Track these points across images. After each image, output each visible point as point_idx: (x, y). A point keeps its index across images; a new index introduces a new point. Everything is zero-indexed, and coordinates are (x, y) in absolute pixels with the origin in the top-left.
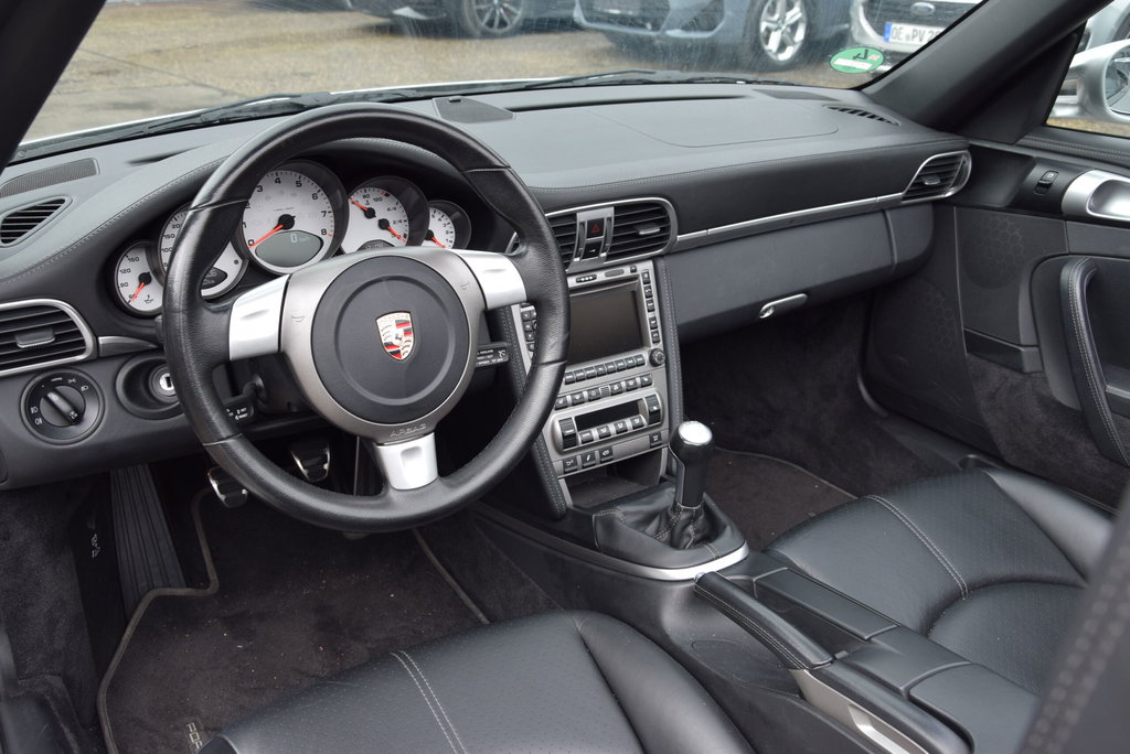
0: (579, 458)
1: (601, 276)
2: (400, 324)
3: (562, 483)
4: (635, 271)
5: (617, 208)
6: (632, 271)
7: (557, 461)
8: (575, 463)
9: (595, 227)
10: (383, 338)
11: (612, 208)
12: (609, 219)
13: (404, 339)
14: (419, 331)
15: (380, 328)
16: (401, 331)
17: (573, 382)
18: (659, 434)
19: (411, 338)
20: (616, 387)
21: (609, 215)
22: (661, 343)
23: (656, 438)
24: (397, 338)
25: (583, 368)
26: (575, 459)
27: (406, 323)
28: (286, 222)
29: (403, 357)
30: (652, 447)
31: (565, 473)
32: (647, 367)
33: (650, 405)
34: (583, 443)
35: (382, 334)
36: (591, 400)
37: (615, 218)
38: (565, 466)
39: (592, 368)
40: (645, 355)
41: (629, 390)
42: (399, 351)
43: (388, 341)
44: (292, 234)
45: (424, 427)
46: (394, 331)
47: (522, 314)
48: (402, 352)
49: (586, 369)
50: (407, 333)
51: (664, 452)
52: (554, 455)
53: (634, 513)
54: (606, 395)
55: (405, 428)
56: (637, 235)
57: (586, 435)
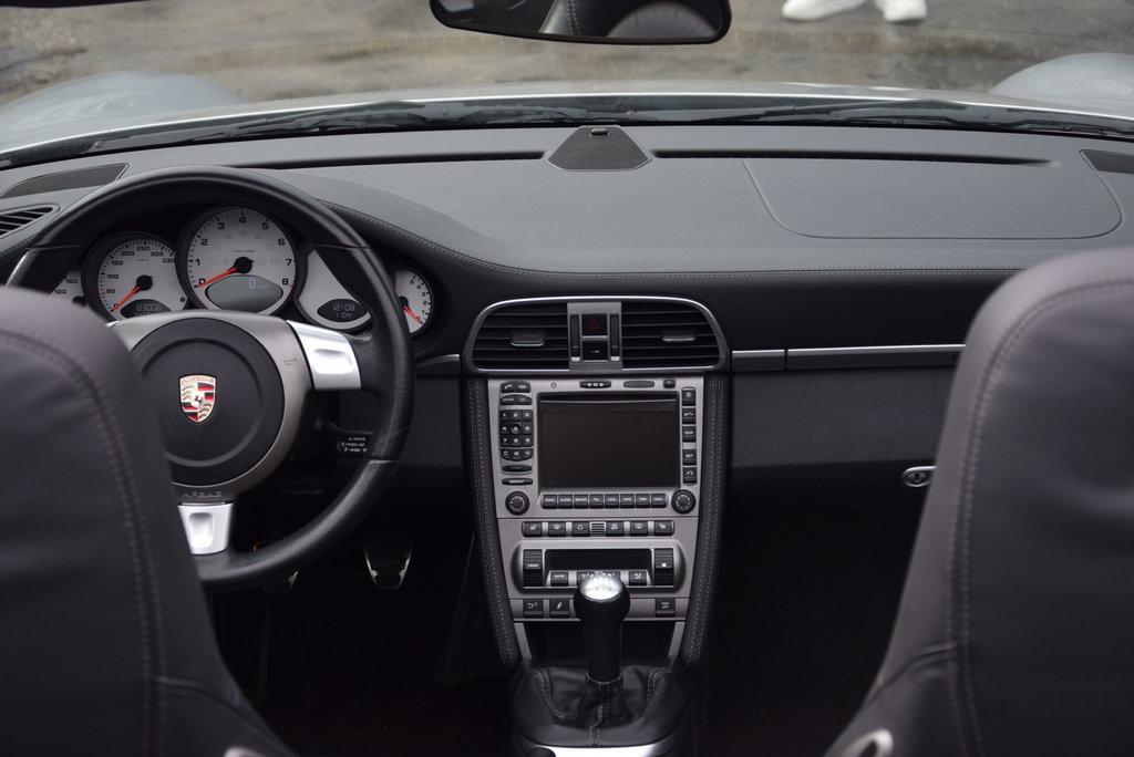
0: (546, 603)
1: (617, 385)
2: (202, 386)
3: (520, 628)
4: (673, 386)
5: (625, 304)
6: (666, 386)
7: (516, 600)
8: (541, 607)
9: (594, 323)
10: (182, 397)
11: (619, 304)
12: (614, 316)
13: (205, 401)
14: (222, 397)
15: (182, 387)
16: (201, 394)
17: (555, 507)
18: (672, 602)
19: (212, 402)
20: (614, 527)
21: (614, 312)
22: (698, 486)
23: (665, 605)
24: (196, 400)
25: (573, 493)
26: (540, 602)
27: (210, 387)
28: (243, 266)
29: (200, 420)
30: (657, 616)
31: (525, 617)
32: (668, 512)
33: (659, 561)
34: (552, 584)
35: (182, 392)
36: (575, 534)
37: (623, 316)
38: (525, 607)
39: (586, 496)
40: (669, 495)
41: (634, 533)
42: (196, 414)
43: (186, 401)
44: (251, 279)
45: (219, 495)
46: (195, 392)
47: (501, 413)
48: (199, 414)
49: (577, 496)
50: (208, 396)
51: (679, 627)
52: (512, 592)
53: (569, 681)
54: (598, 533)
55: (199, 491)
56: (661, 340)
57: (560, 576)
